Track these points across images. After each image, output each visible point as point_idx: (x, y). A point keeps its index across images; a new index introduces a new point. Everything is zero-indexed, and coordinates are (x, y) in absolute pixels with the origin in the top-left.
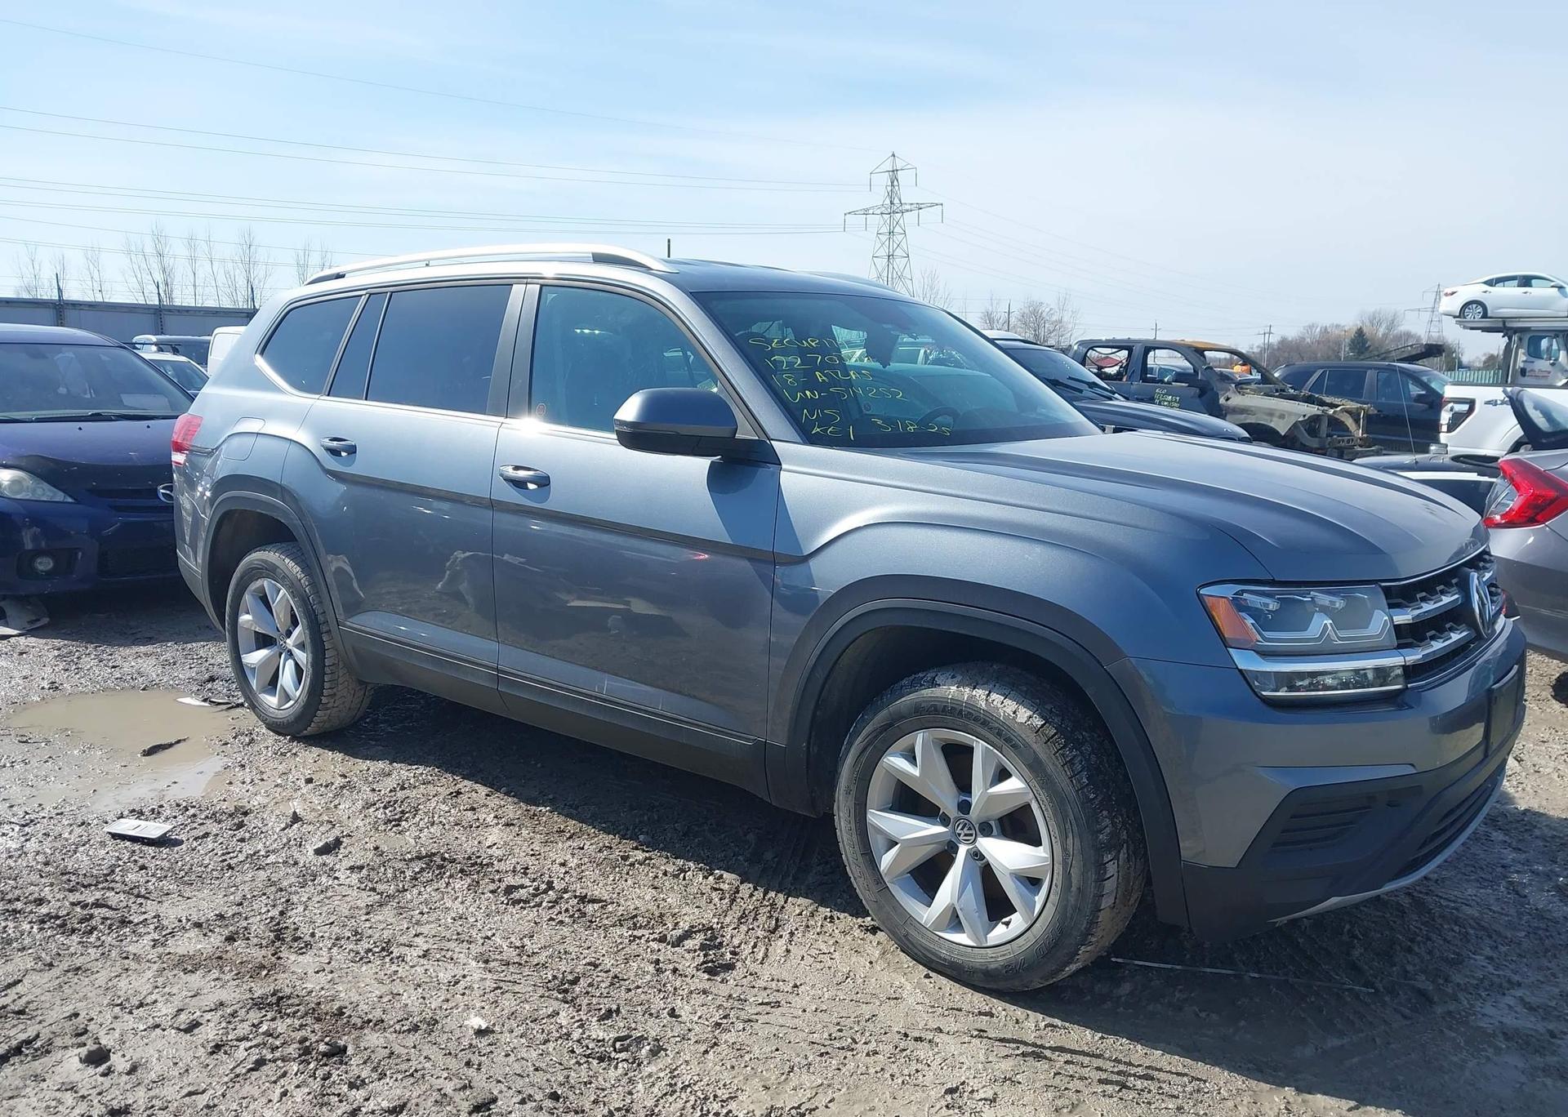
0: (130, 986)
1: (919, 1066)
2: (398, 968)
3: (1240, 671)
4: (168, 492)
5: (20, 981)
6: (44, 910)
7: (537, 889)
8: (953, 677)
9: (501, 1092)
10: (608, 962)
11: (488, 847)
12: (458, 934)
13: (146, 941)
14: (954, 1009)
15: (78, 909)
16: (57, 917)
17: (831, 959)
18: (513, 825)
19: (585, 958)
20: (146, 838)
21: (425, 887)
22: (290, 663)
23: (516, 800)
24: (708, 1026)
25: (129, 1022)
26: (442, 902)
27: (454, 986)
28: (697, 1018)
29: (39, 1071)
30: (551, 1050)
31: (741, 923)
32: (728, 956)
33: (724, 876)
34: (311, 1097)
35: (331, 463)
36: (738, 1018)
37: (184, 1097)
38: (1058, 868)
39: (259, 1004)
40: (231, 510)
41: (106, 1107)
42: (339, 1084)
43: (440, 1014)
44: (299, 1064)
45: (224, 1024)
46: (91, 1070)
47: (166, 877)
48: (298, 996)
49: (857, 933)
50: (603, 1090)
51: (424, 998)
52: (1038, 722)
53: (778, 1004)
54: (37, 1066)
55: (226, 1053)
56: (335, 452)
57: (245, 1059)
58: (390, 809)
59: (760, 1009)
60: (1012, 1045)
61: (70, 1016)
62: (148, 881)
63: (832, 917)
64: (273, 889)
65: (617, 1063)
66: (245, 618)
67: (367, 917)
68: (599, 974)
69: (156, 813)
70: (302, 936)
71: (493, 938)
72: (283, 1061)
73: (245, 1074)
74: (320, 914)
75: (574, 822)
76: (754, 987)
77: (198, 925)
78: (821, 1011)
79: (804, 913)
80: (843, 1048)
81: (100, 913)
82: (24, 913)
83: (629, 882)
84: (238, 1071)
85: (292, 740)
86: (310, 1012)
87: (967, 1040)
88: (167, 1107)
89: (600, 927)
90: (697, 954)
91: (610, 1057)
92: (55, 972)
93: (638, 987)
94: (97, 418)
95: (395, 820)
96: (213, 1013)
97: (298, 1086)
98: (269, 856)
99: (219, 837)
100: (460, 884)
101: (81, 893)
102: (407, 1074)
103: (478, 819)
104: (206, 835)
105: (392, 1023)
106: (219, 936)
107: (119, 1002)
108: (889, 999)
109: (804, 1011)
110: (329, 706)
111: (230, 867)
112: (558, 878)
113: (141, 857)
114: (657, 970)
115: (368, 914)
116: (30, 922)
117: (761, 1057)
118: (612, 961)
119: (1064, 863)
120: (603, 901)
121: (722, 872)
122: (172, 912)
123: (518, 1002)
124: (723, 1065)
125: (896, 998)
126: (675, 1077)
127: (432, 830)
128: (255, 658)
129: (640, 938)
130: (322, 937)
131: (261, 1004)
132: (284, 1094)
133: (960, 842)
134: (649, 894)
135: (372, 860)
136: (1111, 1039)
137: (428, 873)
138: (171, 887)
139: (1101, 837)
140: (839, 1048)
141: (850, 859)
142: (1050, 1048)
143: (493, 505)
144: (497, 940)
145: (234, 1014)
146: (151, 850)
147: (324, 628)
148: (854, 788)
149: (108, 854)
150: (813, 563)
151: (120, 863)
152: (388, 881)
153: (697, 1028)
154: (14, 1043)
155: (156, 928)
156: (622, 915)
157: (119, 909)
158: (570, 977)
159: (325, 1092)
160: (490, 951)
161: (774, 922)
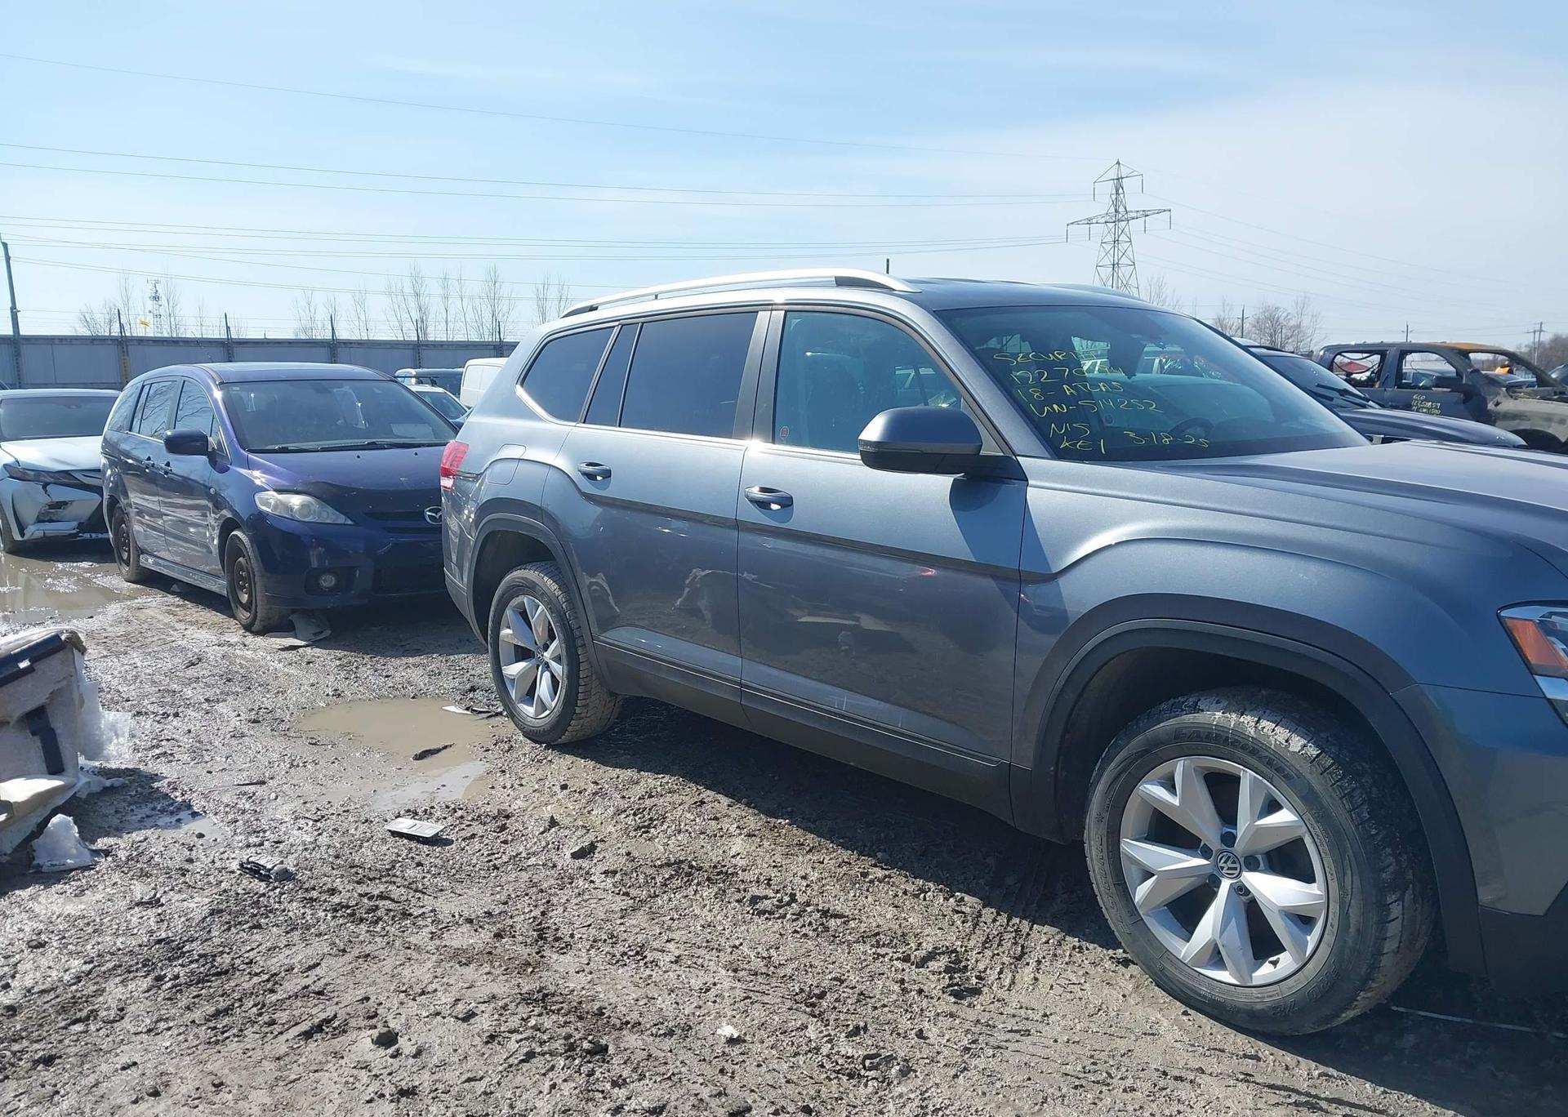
0: (413, 975)
1: (1181, 1108)
2: (652, 973)
3: (1549, 700)
4: (434, 514)
5: (319, 964)
6: (336, 899)
7: (780, 901)
8: (1218, 702)
9: (755, 1101)
10: (853, 978)
11: (733, 857)
12: (708, 941)
13: (425, 932)
14: (1216, 1049)
15: (365, 900)
16: (348, 907)
17: (1081, 990)
18: (755, 836)
19: (830, 973)
20: (421, 837)
21: (675, 893)
22: (547, 674)
23: (757, 812)
24: (956, 1050)
25: (412, 1008)
26: (691, 909)
27: (705, 993)
28: (945, 1041)
29: (338, 1049)
30: (801, 1063)
31: (986, 948)
32: (974, 981)
33: (966, 899)
34: (577, 1091)
35: (587, 487)
36: (987, 1044)
37: (464, 1082)
38: (1335, 907)
39: (527, 999)
40: (490, 533)
41: (396, 1087)
42: (602, 1081)
43: (693, 1021)
44: (566, 1060)
45: (496, 1016)
46: (382, 1052)
47: (439, 874)
48: (561, 994)
49: (1108, 964)
50: (855, 1107)
51: (678, 1004)
52: (1313, 751)
53: (1028, 1033)
54: (337, 1043)
55: (499, 1043)
56: (591, 476)
57: (517, 1051)
58: (639, 816)
59: (1009, 1036)
60: (1282, 1092)
61: (362, 1000)
62: (424, 878)
63: (1080, 947)
64: (535, 889)
65: (867, 1081)
66: (506, 632)
67: (622, 920)
68: (845, 990)
69: (428, 814)
70: (563, 936)
71: (741, 947)
72: (551, 1055)
73: (517, 1065)
74: (578, 916)
75: (812, 836)
76: (1002, 1014)
77: (470, 921)
78: (1074, 1043)
79: (1051, 941)
80: (1098, 1082)
81: (384, 905)
82: (320, 901)
83: (870, 899)
84: (511, 1061)
85: (547, 748)
86: (573, 1010)
87: (1232, 1082)
88: (449, 1091)
89: (844, 943)
90: (942, 976)
91: (859, 1074)
92: (348, 957)
93: (884, 1006)
94: (373, 446)
95: (644, 827)
96: (487, 1005)
97: (565, 1080)
98: (530, 858)
99: (484, 839)
100: (707, 892)
101: (368, 885)
102: (665, 1077)
103: (722, 829)
104: (473, 836)
105: (648, 1026)
106: (488, 933)
107: (404, 989)
108: (1145, 1034)
109: (1056, 1041)
110: (583, 715)
111: (496, 867)
112: (800, 890)
113: (417, 855)
114: (903, 990)
115: (622, 917)
116: (325, 910)
117: (1012, 1085)
118: (857, 978)
119: (1342, 903)
120: (845, 917)
121: (963, 895)
122: (447, 907)
123: (768, 1012)
124: (974, 1090)
125: (1152, 1034)
126: (925, 1099)
127: (679, 838)
128: (514, 669)
129: (883, 956)
130: (581, 938)
131: (528, 999)
132: (553, 1086)
133: (1223, 876)
134: (891, 912)
135: (624, 865)
136: (1395, 1095)
137: (677, 879)
138: (444, 884)
139: (1384, 875)
140: (1094, 1082)
141: (1102, 889)
142: (1326, 1099)
143: (737, 525)
144: (745, 949)
145: (505, 1008)
146: (425, 848)
147: (579, 642)
148: (1106, 816)
149: (390, 850)
150: (1063, 582)
151: (400, 859)
152: (640, 887)
153: (946, 1052)
154: (316, 1021)
155: (433, 921)
156: (864, 932)
157: (400, 902)
158: (817, 991)
159: (590, 1088)
160: (738, 960)
161: (1020, 949)
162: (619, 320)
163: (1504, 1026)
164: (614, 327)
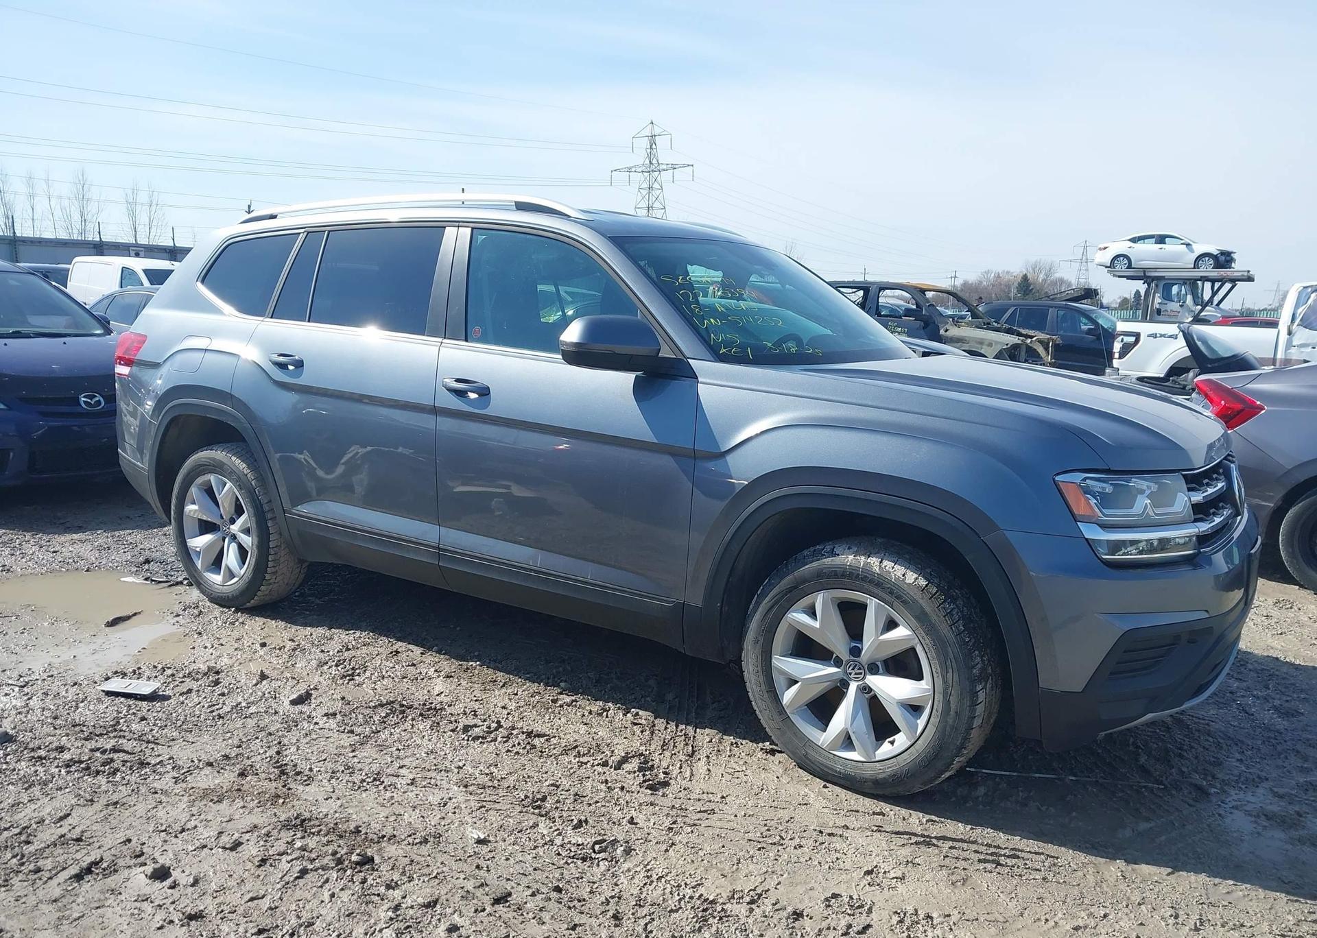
0: (168, 816)
1: (838, 855)
2: (393, 794)
3: (1087, 539)
4: (89, 400)
5: (69, 815)
6: (67, 756)
7: (489, 727)
8: (849, 548)
9: (513, 888)
10: (566, 783)
11: (438, 695)
12: (435, 765)
13: (168, 777)
14: (853, 811)
15: (98, 754)
16: (81, 762)
17: (745, 775)
18: (452, 677)
19: (546, 781)
20: (138, 694)
21: (394, 728)
22: (234, 546)
23: (447, 657)
24: (663, 830)
25: (177, 844)
26: (412, 740)
27: (444, 806)
28: (652, 824)
29: (113, 886)
30: (541, 854)
31: (664, 750)
32: (662, 776)
33: (640, 713)
34: (355, 897)
35: (279, 375)
36: (684, 823)
37: (247, 902)
38: (939, 697)
39: (287, 825)
40: (175, 417)
41: (183, 914)
42: (376, 886)
43: (441, 830)
44: (337, 872)
45: (262, 843)
46: (158, 885)
47: (166, 726)
48: (317, 818)
49: (760, 754)
50: (594, 883)
51: (423, 817)
52: (923, 582)
53: (713, 812)
54: (111, 881)
55: (271, 865)
56: (282, 366)
57: (289, 870)
58: (341, 666)
59: (699, 815)
60: (905, 836)
61: (124, 842)
62: (152, 730)
63: (736, 743)
64: (263, 733)
65: (599, 862)
66: (190, 508)
67: (354, 754)
68: (562, 793)
69: (137, 673)
70: (302, 770)
71: (465, 767)
72: (323, 869)
73: (293, 881)
74: (312, 752)
75: (502, 674)
76: (690, 799)
77: (210, 764)
78: (749, 816)
79: (713, 740)
80: (775, 844)
81: (118, 757)
82: (49, 759)
83: (563, 720)
84: (287, 878)
85: (236, 611)
86: (331, 830)
87: (869, 833)
88: (235, 911)
89: (551, 756)
90: (636, 775)
91: (591, 857)
92: (98, 806)
93: (597, 802)
95: (349, 675)
96: (250, 834)
97: (342, 889)
98: (250, 707)
99: (201, 693)
100: (424, 725)
101: (97, 741)
102: (431, 876)
103: (421, 673)
104: (190, 691)
105: (403, 837)
106: (231, 773)
107: (163, 828)
108: (800, 804)
109: (736, 816)
110: (271, 581)
111: (220, 717)
112: (503, 718)
113: (138, 711)
114: (608, 788)
115: (353, 751)
116: (57, 767)
117: (712, 852)
118: (570, 783)
119: (945, 693)
120: (546, 736)
121: (638, 710)
122: (184, 754)
123: (503, 817)
124: (685, 859)
125: (805, 804)
126: (649, 870)
127: (384, 683)
128: (199, 542)
129: (586, 764)
130: (319, 771)
131: (287, 826)
132: (333, 896)
133: (851, 680)
134: (583, 729)
135: (341, 708)
136: (979, 830)
137: (393, 717)
138: (174, 734)
139: (974, 671)
140: (771, 844)
141: (757, 696)
142: (936, 838)
143: (435, 411)
144: (468, 768)
145: (268, 834)
146: (144, 704)
147: (269, 516)
148: (761, 639)
149: (109, 709)
150: (730, 459)
151: (122, 715)
152: (361, 725)
153: (654, 832)
154: (84, 865)
155: (173, 768)
156: (566, 746)
157: (135, 754)
158: (539, 796)
159: (366, 893)
160: (466, 778)
161: (691, 748)
162: (305, 228)
163: (1037, 775)
164: (300, 233)
